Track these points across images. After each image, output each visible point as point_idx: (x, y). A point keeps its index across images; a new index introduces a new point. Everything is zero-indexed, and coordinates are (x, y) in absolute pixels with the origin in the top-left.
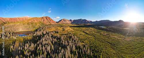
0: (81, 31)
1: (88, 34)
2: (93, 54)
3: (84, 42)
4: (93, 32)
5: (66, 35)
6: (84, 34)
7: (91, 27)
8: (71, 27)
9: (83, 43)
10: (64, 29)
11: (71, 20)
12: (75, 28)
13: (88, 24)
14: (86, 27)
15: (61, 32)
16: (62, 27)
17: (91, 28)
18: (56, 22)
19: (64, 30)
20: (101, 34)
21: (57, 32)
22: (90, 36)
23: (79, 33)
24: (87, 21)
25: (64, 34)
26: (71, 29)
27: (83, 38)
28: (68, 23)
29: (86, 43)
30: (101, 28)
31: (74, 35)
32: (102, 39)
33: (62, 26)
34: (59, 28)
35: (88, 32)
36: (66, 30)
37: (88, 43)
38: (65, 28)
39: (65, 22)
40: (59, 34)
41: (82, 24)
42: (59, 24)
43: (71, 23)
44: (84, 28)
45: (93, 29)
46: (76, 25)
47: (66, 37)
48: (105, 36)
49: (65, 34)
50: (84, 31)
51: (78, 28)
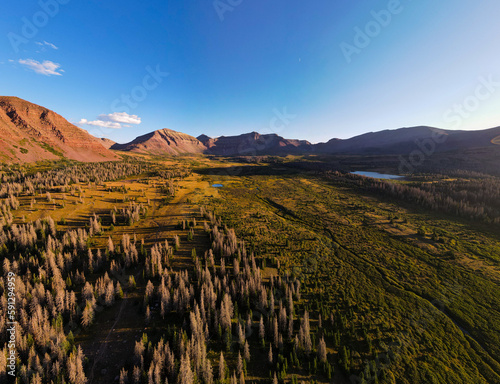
0: (255, 196)
1: (290, 213)
2: (332, 352)
3: (275, 266)
4: (321, 207)
5: (178, 227)
6: (270, 213)
7: (308, 177)
8: (205, 172)
9: (272, 273)
10: (166, 192)
11: (204, 139)
12: (229, 181)
13: (291, 157)
14: (279, 173)
15: (150, 212)
16: (153, 181)
17: (304, 181)
18: (116, 147)
19: (165, 196)
20: (367, 223)
21: (123, 220)
22: (302, 229)
23: (247, 209)
24: (282, 144)
25: (167, 221)
26: (205, 185)
27: (267, 238)
28: (192, 155)
29: (288, 272)
30: (370, 181)
31: (225, 221)
32: (382, 260)
33: (155, 174)
34: (136, 186)
35: (290, 205)
36: (180, 194)
37: (298, 270)
38: (171, 183)
39: (172, 148)
40: (133, 226)
41: (259, 158)
42: (134, 161)
43: (205, 152)
44: (270, 182)
45: (315, 186)
46: (229, 165)
47: (183, 239)
48: (401, 245)
49: (175, 223)
50: (273, 198)
51: (239, 180)
